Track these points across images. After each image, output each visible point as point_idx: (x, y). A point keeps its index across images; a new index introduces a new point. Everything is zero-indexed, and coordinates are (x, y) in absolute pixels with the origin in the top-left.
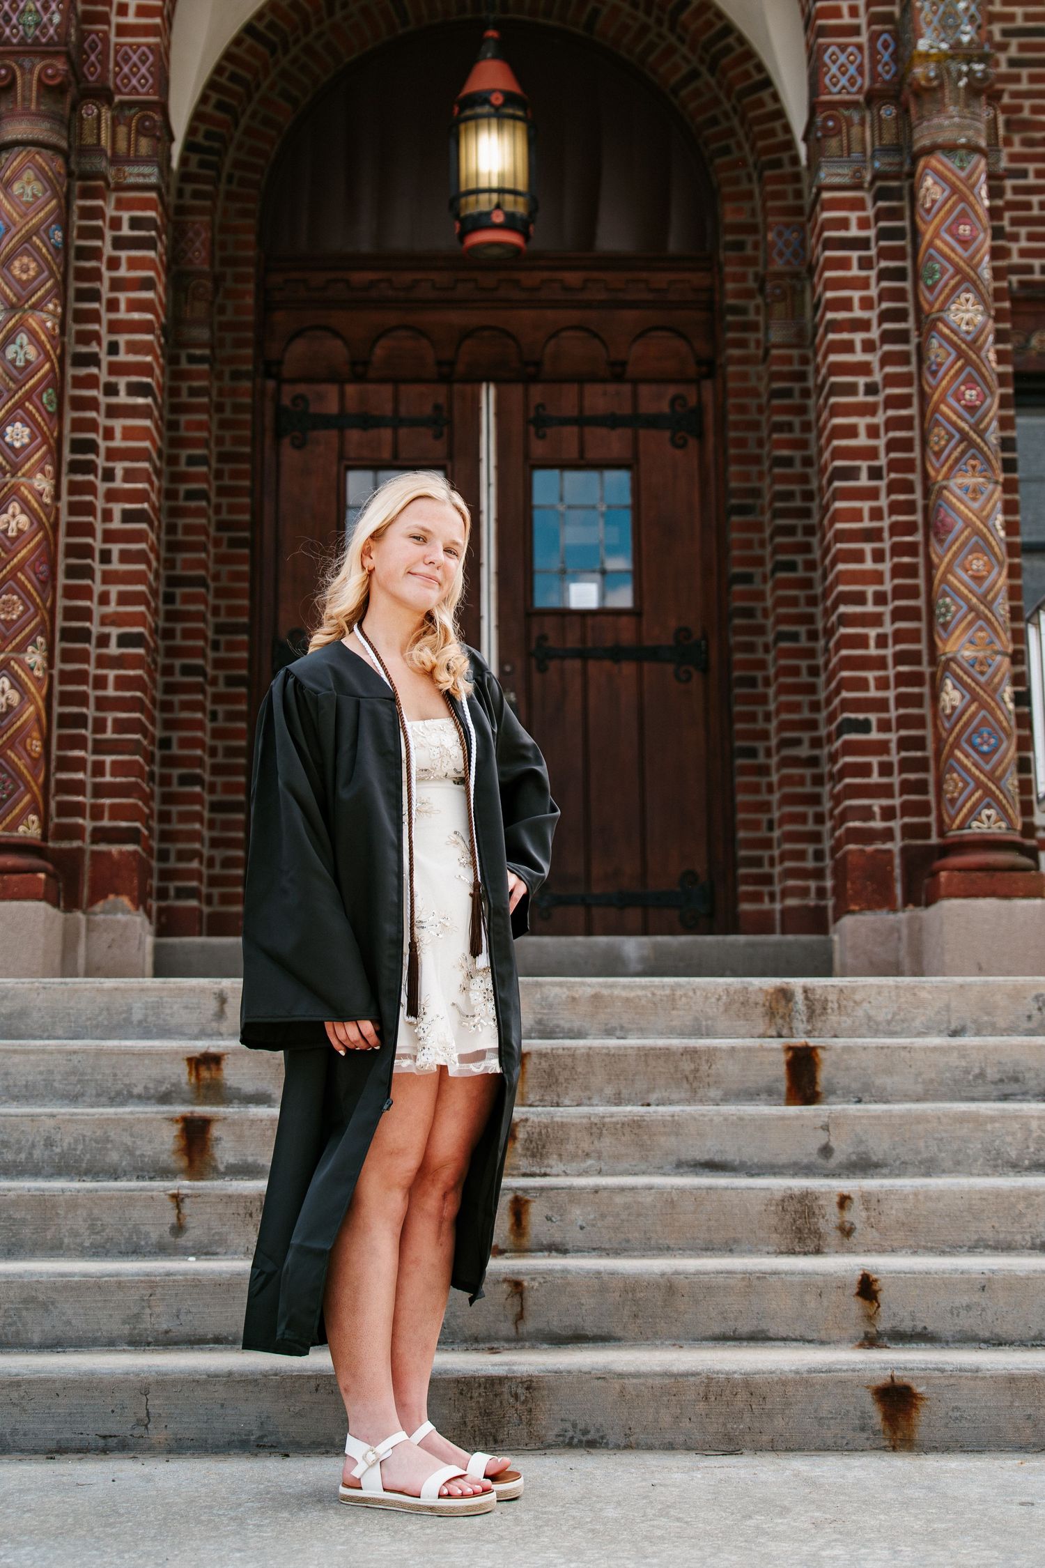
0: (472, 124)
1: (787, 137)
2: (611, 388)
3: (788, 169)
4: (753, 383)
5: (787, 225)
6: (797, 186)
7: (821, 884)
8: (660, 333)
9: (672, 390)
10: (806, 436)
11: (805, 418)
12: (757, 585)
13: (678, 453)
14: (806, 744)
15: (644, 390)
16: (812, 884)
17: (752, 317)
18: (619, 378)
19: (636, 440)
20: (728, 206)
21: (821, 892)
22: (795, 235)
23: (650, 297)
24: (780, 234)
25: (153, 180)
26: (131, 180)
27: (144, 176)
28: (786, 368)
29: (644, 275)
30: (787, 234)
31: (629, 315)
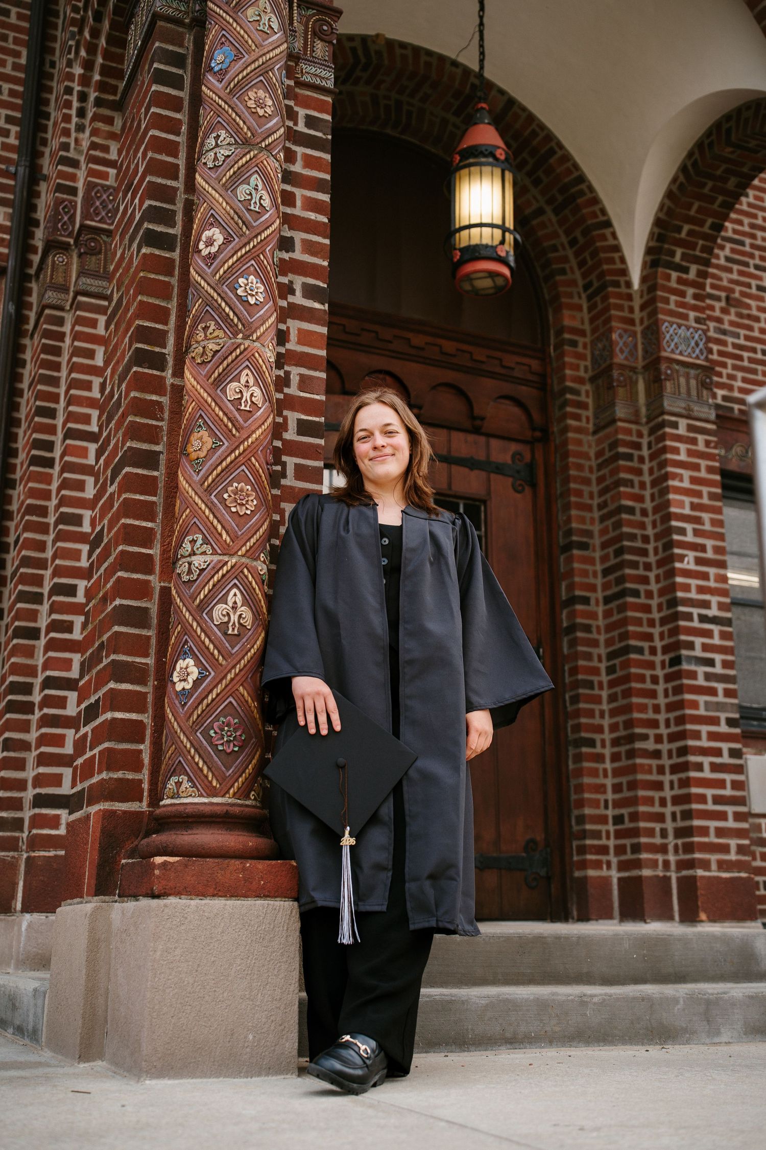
0: (466, 171)
1: (623, 266)
2: (471, 438)
3: (623, 290)
4: (585, 448)
5: (626, 331)
6: (630, 303)
7: (666, 857)
8: (507, 402)
9: (514, 447)
10: (643, 492)
11: (641, 479)
12: (592, 607)
13: (519, 496)
14: (652, 739)
15: (494, 442)
16: (660, 858)
17: (583, 398)
18: (477, 431)
19: (489, 480)
20: (566, 313)
21: (666, 864)
22: (631, 339)
23: (503, 371)
24: (621, 336)
25: (330, 84)
26: (307, 79)
27: (322, 78)
28: (628, 438)
29: (498, 354)
30: (625, 337)
31: (488, 383)
